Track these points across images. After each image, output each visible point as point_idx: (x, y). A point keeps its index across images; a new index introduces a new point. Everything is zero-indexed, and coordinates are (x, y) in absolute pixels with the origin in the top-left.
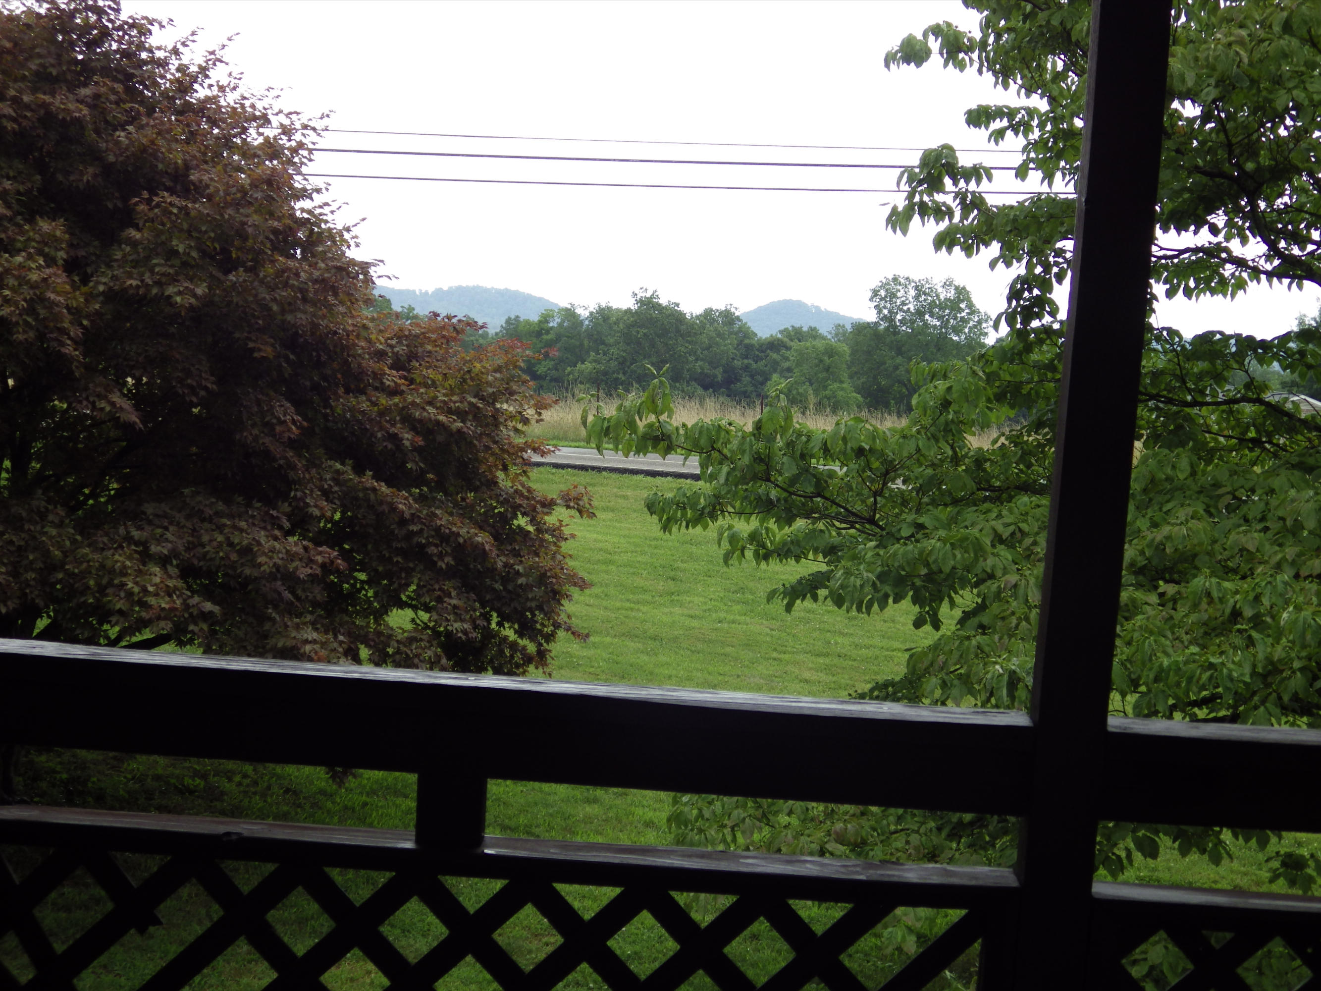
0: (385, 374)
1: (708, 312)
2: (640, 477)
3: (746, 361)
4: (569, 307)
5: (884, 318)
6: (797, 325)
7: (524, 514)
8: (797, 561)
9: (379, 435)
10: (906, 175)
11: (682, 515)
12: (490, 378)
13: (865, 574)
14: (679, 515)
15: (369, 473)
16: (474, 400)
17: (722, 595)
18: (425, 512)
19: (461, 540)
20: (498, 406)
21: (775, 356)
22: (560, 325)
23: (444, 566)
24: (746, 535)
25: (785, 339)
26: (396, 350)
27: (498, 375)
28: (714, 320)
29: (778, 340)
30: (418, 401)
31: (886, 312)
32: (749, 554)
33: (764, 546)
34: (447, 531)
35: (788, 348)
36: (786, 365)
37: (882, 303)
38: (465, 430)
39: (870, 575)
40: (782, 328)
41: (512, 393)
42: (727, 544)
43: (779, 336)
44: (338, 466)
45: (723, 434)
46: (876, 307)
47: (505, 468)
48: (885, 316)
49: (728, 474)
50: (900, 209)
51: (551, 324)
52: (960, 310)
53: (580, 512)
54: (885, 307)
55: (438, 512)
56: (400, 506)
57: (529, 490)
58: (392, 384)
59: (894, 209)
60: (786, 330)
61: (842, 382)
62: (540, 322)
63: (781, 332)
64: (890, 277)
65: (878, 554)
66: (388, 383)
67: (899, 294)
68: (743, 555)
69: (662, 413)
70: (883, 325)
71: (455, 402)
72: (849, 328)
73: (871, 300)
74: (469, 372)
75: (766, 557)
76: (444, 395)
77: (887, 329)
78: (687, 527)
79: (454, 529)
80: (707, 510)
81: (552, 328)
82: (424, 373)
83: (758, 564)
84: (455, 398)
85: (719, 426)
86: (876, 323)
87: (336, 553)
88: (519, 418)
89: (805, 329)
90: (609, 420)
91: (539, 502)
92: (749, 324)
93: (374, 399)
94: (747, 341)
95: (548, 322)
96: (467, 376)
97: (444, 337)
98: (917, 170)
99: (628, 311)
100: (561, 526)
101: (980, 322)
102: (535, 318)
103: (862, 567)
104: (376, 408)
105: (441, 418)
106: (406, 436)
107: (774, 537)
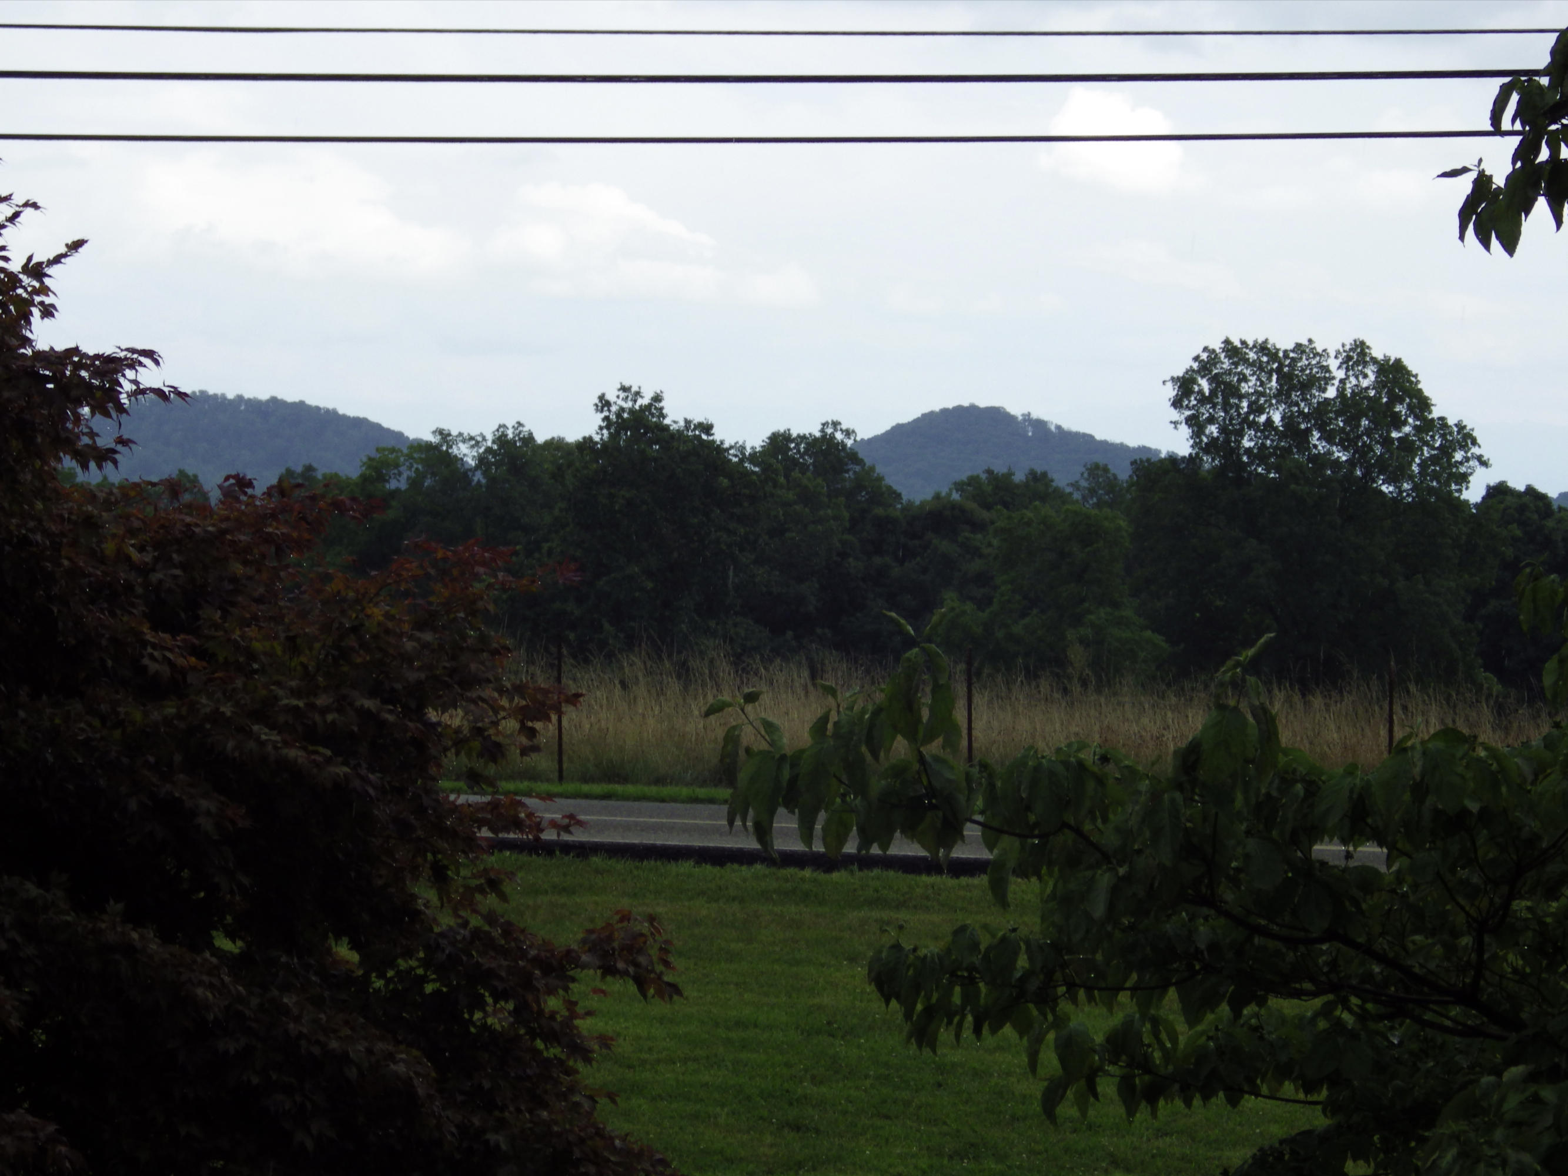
0: (144, 644)
1: (779, 442)
2: (686, 867)
3: (878, 560)
4: (434, 439)
5: (1212, 446)
6: (1000, 468)
7: (499, 996)
8: (1233, 1101)
9: (133, 805)
10: (1515, 98)
11: (966, 997)
12: (409, 645)
13: (1512, 1155)
14: (957, 998)
15: (116, 907)
16: (369, 704)
17: (923, 1164)
18: (255, 1001)
19: (352, 1073)
20: (432, 715)
21: (944, 546)
22: (415, 483)
23: (309, 1144)
24: (1099, 1039)
25: (971, 505)
26: (155, 577)
27: (428, 637)
28: (794, 462)
29: (954, 506)
30: (227, 710)
31: (1213, 430)
32: (1107, 1087)
33: (1145, 1065)
34: (316, 1050)
35: (978, 526)
36: (976, 566)
37: (1205, 412)
38: (356, 783)
39: (1526, 1158)
40: (963, 476)
41: (469, 682)
42: (1055, 1062)
43: (956, 496)
44: (32, 890)
45: (1091, 785)
46: (1190, 421)
47: (440, 876)
48: (1214, 441)
49: (1115, 890)
50: (1499, 181)
51: (393, 485)
52: (1398, 422)
53: (641, 983)
54: (1211, 420)
55: (290, 1000)
56: (199, 991)
57: (508, 930)
58: (165, 670)
59: (1482, 182)
60: (973, 480)
61: (1116, 605)
62: (364, 479)
63: (959, 486)
64: (1217, 345)
65: (1536, 1099)
66: (153, 667)
67: (1245, 388)
68: (1092, 1089)
69: (930, 738)
70: (1208, 462)
71: (324, 711)
72: (1123, 473)
73: (1177, 403)
74: (355, 629)
75: (1153, 1094)
76: (296, 693)
77: (1219, 473)
78: (977, 1031)
79: (334, 1044)
80: (1033, 985)
81: (395, 493)
82: (236, 635)
83: (1131, 1112)
84: (322, 701)
85: (1081, 764)
86: (1191, 459)
87: (52, 1128)
88: (476, 744)
89: (1019, 477)
90: (795, 759)
91: (537, 961)
92: (880, 469)
93: (104, 707)
94: (879, 511)
95: (382, 478)
96: (352, 642)
97: (269, 539)
98: (1544, 81)
99: (586, 443)
100: (573, 1015)
101: (1446, 451)
102: (351, 470)
103: (1498, 1134)
104: (117, 734)
105: (293, 753)
106: (204, 804)
107: (1174, 1040)
